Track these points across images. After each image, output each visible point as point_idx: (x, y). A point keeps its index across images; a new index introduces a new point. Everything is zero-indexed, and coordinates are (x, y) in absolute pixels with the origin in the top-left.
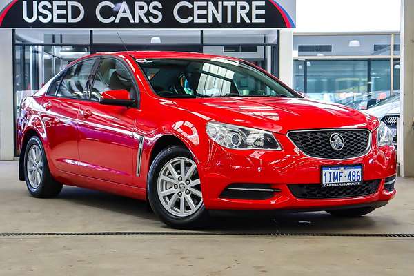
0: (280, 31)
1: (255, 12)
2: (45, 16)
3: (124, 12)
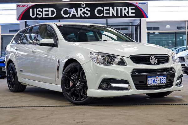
0: (141, 20)
1: (130, 11)
2: (40, 15)
3: (74, 12)
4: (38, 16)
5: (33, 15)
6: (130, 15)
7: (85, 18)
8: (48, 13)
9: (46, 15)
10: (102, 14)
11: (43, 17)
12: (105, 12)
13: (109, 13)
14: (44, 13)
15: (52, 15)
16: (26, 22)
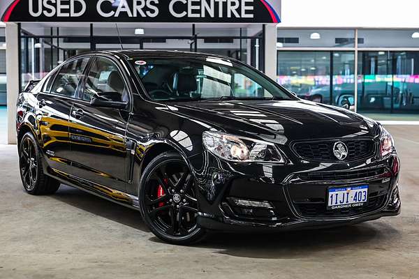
0: (266, 27)
1: (244, 8)
2: (49, 11)
3: (123, 7)
4: (45, 12)
5: (36, 10)
7: (148, 19)
8: (67, 7)
9: (63, 11)
10: (185, 13)
11: (58, 15)
12: (190, 7)
13: (199, 11)
14: (60, 7)
15: (76, 11)
16: (19, 25)
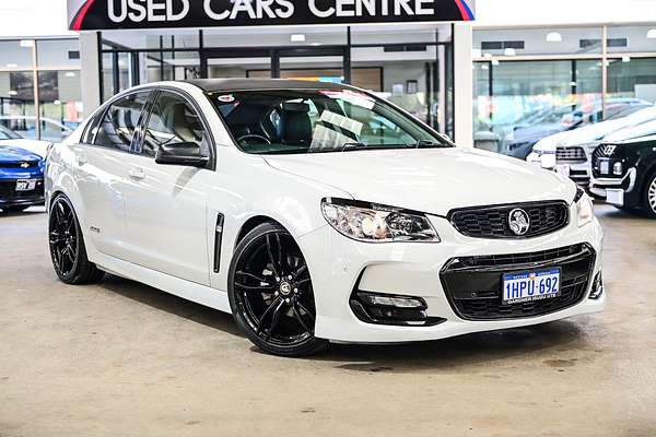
0: (455, 25)
5: (118, 12)
6: (419, 11)
7: (278, 21)
8: (161, 6)
9: (156, 12)
10: (331, 11)
11: (149, 20)
12: (339, 2)
13: (353, 7)
15: (176, 12)
16: (99, 34)
